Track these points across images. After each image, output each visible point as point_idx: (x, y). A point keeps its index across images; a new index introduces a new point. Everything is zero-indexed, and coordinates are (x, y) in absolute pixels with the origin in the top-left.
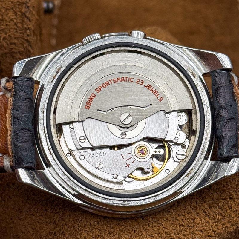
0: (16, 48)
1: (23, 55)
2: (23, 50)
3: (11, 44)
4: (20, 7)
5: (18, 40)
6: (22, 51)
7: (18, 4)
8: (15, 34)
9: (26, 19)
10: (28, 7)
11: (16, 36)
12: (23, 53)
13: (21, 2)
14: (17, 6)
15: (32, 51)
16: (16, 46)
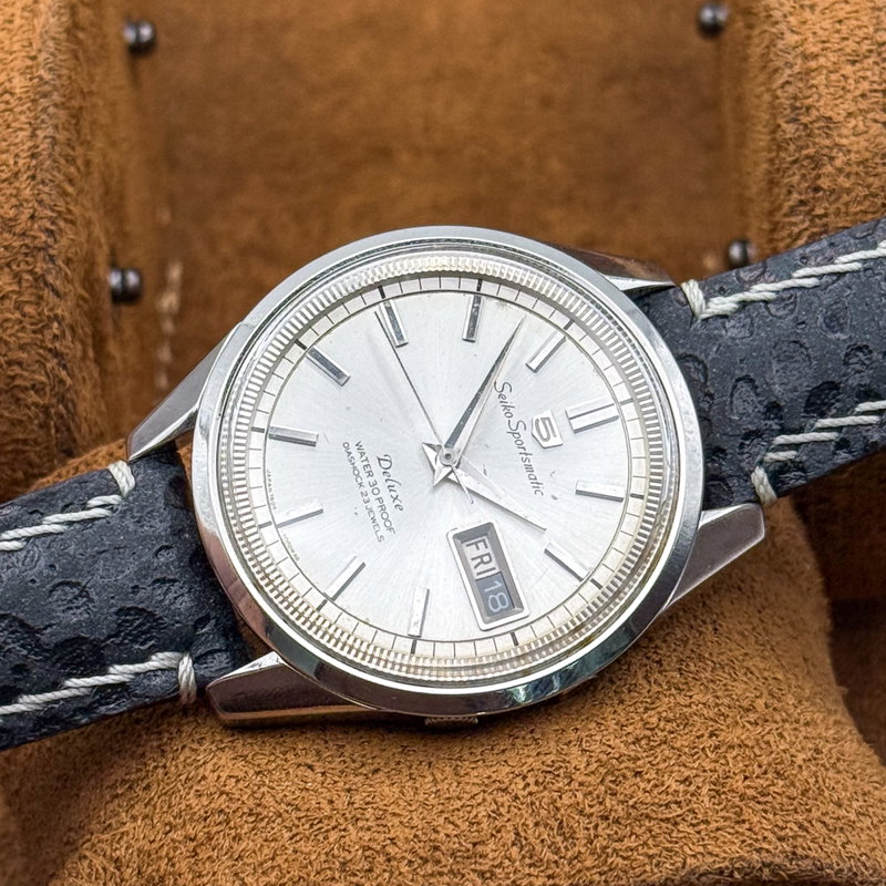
0: (25, 374)
1: (45, 394)
2: (44, 379)
3: (10, 363)
4: (29, 259)
5: (29, 352)
6: (42, 383)
7: (24, 250)
8: (20, 334)
9: (46, 293)
10: (52, 259)
11: (22, 342)
12: (43, 389)
13: (31, 245)
14: (21, 258)
15: (69, 381)
16: (23, 369)
